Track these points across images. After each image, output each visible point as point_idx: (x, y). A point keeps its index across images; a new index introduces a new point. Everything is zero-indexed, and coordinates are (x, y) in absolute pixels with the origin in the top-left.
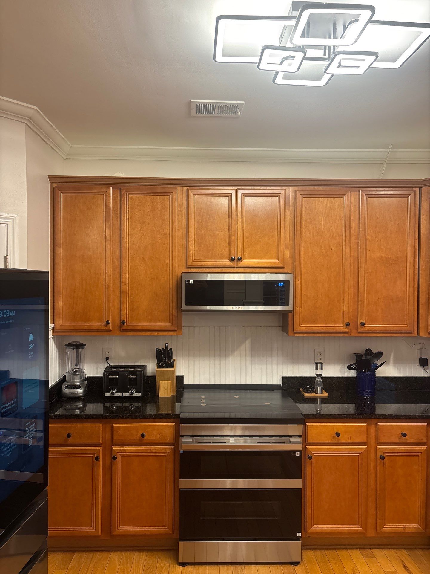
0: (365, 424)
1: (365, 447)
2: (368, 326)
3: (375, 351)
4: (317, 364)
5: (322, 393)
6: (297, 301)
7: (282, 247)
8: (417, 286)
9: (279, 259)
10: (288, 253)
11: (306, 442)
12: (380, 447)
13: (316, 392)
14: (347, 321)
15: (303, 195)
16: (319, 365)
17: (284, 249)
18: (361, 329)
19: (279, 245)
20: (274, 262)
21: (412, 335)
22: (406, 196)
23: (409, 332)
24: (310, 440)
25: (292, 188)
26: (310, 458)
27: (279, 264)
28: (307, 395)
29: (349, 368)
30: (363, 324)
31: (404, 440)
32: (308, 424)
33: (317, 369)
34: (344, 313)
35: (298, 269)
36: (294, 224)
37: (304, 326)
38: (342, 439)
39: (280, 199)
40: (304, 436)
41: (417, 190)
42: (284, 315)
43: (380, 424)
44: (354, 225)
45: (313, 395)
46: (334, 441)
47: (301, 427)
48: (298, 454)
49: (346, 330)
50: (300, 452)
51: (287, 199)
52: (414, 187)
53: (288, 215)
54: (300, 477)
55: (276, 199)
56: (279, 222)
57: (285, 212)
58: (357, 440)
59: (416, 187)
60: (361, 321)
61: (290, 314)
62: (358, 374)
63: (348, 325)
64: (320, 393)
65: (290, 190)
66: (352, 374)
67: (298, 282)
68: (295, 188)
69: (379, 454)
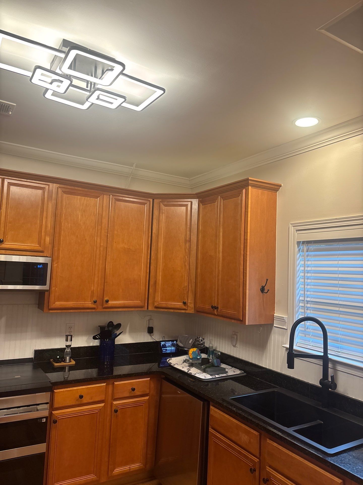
0: (104, 384)
1: (103, 405)
2: (111, 303)
3: (115, 323)
4: (67, 336)
5: (70, 361)
6: (54, 282)
7: (43, 234)
8: (148, 271)
9: (39, 243)
10: (48, 239)
11: (52, 408)
12: (115, 403)
13: (64, 361)
14: (95, 299)
15: (65, 192)
16: (69, 337)
17: (45, 236)
18: (105, 306)
19: (40, 232)
20: (35, 246)
21: (143, 309)
22: (144, 204)
23: (142, 307)
24: (56, 405)
25: (55, 185)
26: (55, 422)
27: (40, 248)
28: (56, 364)
29: (95, 338)
30: (107, 301)
31: (133, 393)
32: (55, 391)
33: (67, 340)
34: (93, 292)
35: (56, 254)
36: (55, 215)
37: (58, 304)
38: (85, 400)
39: (44, 192)
40: (51, 403)
41: (151, 200)
42: (41, 293)
43: (116, 383)
44: (105, 221)
45: (63, 364)
46: (77, 403)
47: (49, 394)
48: (44, 420)
49: (93, 306)
50: (46, 418)
51: (50, 193)
52: (149, 198)
53: (51, 207)
54: (44, 442)
55: (40, 192)
56: (42, 212)
57: (48, 204)
58: (97, 399)
59: (151, 198)
60: (106, 299)
61: (46, 293)
62: (101, 343)
63: (95, 302)
64: (69, 362)
65: (53, 187)
66: (96, 343)
67: (55, 265)
68: (58, 185)
69: (114, 408)
